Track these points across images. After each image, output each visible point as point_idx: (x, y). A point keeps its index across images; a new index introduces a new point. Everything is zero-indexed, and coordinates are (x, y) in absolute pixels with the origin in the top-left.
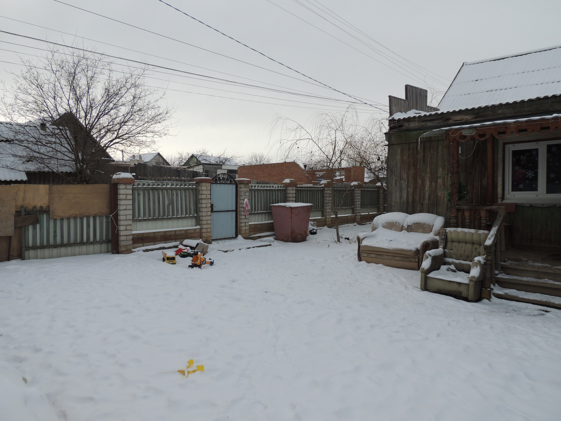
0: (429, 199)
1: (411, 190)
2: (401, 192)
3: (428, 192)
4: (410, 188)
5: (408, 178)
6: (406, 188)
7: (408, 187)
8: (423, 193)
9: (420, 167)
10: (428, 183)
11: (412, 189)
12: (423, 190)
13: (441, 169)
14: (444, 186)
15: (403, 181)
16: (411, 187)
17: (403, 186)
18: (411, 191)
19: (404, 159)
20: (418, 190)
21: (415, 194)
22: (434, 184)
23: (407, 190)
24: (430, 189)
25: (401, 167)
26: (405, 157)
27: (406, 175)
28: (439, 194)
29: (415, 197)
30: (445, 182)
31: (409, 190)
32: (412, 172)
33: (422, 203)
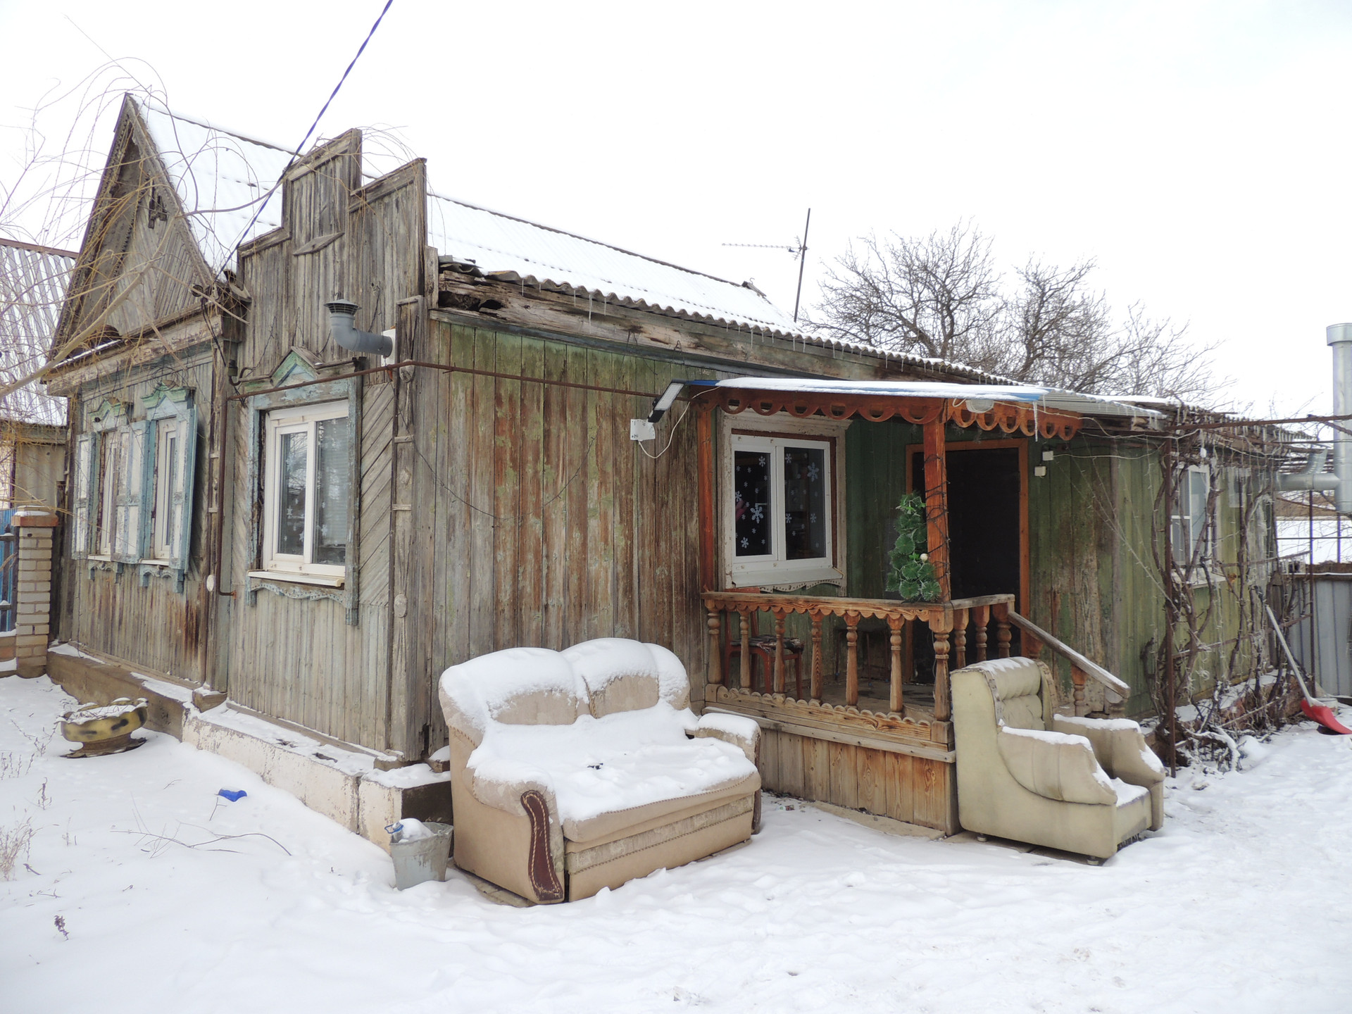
0: (566, 587)
1: (506, 557)
2: (470, 566)
3: (563, 562)
4: (504, 551)
5: (495, 509)
6: (489, 549)
7: (495, 548)
8: (548, 568)
9: (536, 472)
10: (559, 533)
11: (512, 552)
12: (547, 556)
13: (596, 483)
14: (606, 542)
15: (478, 523)
16: (508, 545)
17: (479, 542)
18: (505, 559)
19: (480, 434)
20: (530, 556)
21: (521, 570)
22: (577, 535)
23: (495, 558)
24: (568, 554)
25: (469, 466)
26: (484, 429)
27: (486, 497)
28: (594, 568)
29: (520, 586)
30: (606, 529)
31: (499, 558)
32: (508, 487)
33: (545, 602)
